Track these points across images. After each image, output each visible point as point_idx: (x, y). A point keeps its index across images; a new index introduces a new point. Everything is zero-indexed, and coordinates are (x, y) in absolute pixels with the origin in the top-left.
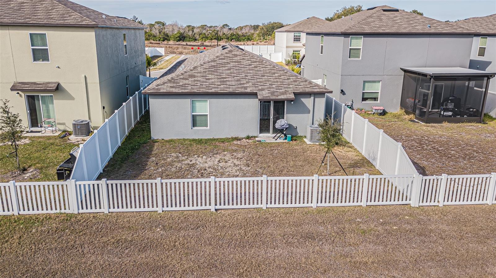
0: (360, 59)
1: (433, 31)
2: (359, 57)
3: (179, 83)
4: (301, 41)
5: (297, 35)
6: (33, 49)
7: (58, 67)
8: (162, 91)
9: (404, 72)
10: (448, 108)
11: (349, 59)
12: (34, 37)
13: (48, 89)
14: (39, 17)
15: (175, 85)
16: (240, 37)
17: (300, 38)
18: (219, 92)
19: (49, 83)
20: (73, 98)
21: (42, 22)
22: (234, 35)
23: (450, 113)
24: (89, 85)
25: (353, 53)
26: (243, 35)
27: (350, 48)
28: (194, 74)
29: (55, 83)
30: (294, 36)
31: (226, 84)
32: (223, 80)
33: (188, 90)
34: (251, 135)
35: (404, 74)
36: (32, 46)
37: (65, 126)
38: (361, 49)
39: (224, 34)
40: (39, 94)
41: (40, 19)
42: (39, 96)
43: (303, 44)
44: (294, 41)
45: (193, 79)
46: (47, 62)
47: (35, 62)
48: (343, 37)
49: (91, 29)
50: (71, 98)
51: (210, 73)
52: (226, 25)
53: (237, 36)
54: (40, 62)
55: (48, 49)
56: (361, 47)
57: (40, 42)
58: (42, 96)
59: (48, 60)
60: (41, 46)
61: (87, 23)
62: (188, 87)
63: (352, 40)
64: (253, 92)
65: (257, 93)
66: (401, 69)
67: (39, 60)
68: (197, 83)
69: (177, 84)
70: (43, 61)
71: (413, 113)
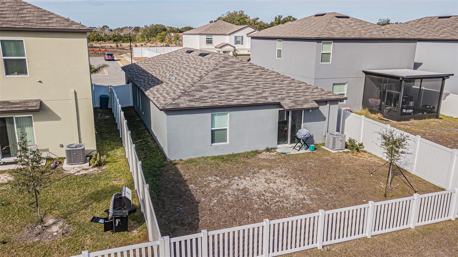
0: (330, 63)
1: (387, 37)
2: (329, 62)
3: (195, 96)
4: (213, 44)
5: (209, 37)
6: (5, 60)
7: (40, 82)
8: (182, 106)
9: (366, 74)
10: (409, 106)
11: (321, 63)
12: (6, 43)
13: (29, 109)
14: (10, 19)
15: (191, 98)
16: (122, 38)
17: (212, 41)
18: (242, 104)
19: (27, 101)
20: (57, 118)
21: (18, 25)
22: (116, 37)
23: (411, 111)
24: (79, 101)
25: (325, 57)
26: (125, 37)
27: (322, 52)
28: (205, 85)
29: (36, 101)
30: (207, 39)
31: (244, 95)
32: (237, 90)
33: (209, 104)
34: (270, 147)
35: (366, 76)
36: (3, 56)
37: (48, 152)
38: (331, 54)
39: (106, 35)
40: (14, 116)
41: (12, 21)
42: (13, 117)
43: (215, 47)
44: (207, 43)
45: (207, 91)
46: (24, 76)
47: (8, 76)
48: (316, 43)
49: (82, 35)
50: (56, 118)
51: (220, 82)
52: (106, 26)
53: (119, 37)
54: (15, 77)
55: (25, 59)
56: (331, 52)
57: (13, 51)
58: (17, 117)
59: (26, 73)
60: (15, 56)
61: (77, 27)
62: (207, 100)
63: (323, 45)
64: (275, 102)
65: (280, 102)
66: (363, 71)
67: (12, 73)
68: (214, 95)
69: (194, 97)
70: (18, 74)
71: (379, 112)
